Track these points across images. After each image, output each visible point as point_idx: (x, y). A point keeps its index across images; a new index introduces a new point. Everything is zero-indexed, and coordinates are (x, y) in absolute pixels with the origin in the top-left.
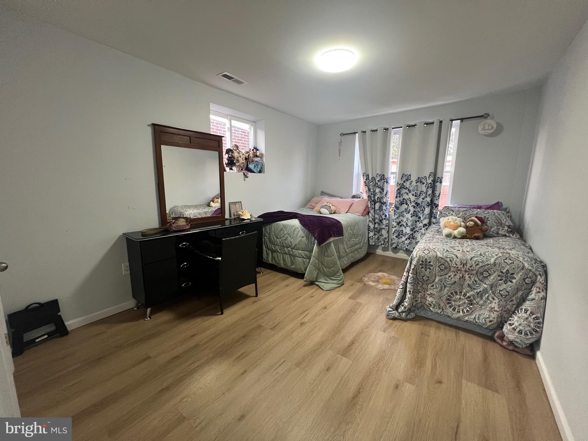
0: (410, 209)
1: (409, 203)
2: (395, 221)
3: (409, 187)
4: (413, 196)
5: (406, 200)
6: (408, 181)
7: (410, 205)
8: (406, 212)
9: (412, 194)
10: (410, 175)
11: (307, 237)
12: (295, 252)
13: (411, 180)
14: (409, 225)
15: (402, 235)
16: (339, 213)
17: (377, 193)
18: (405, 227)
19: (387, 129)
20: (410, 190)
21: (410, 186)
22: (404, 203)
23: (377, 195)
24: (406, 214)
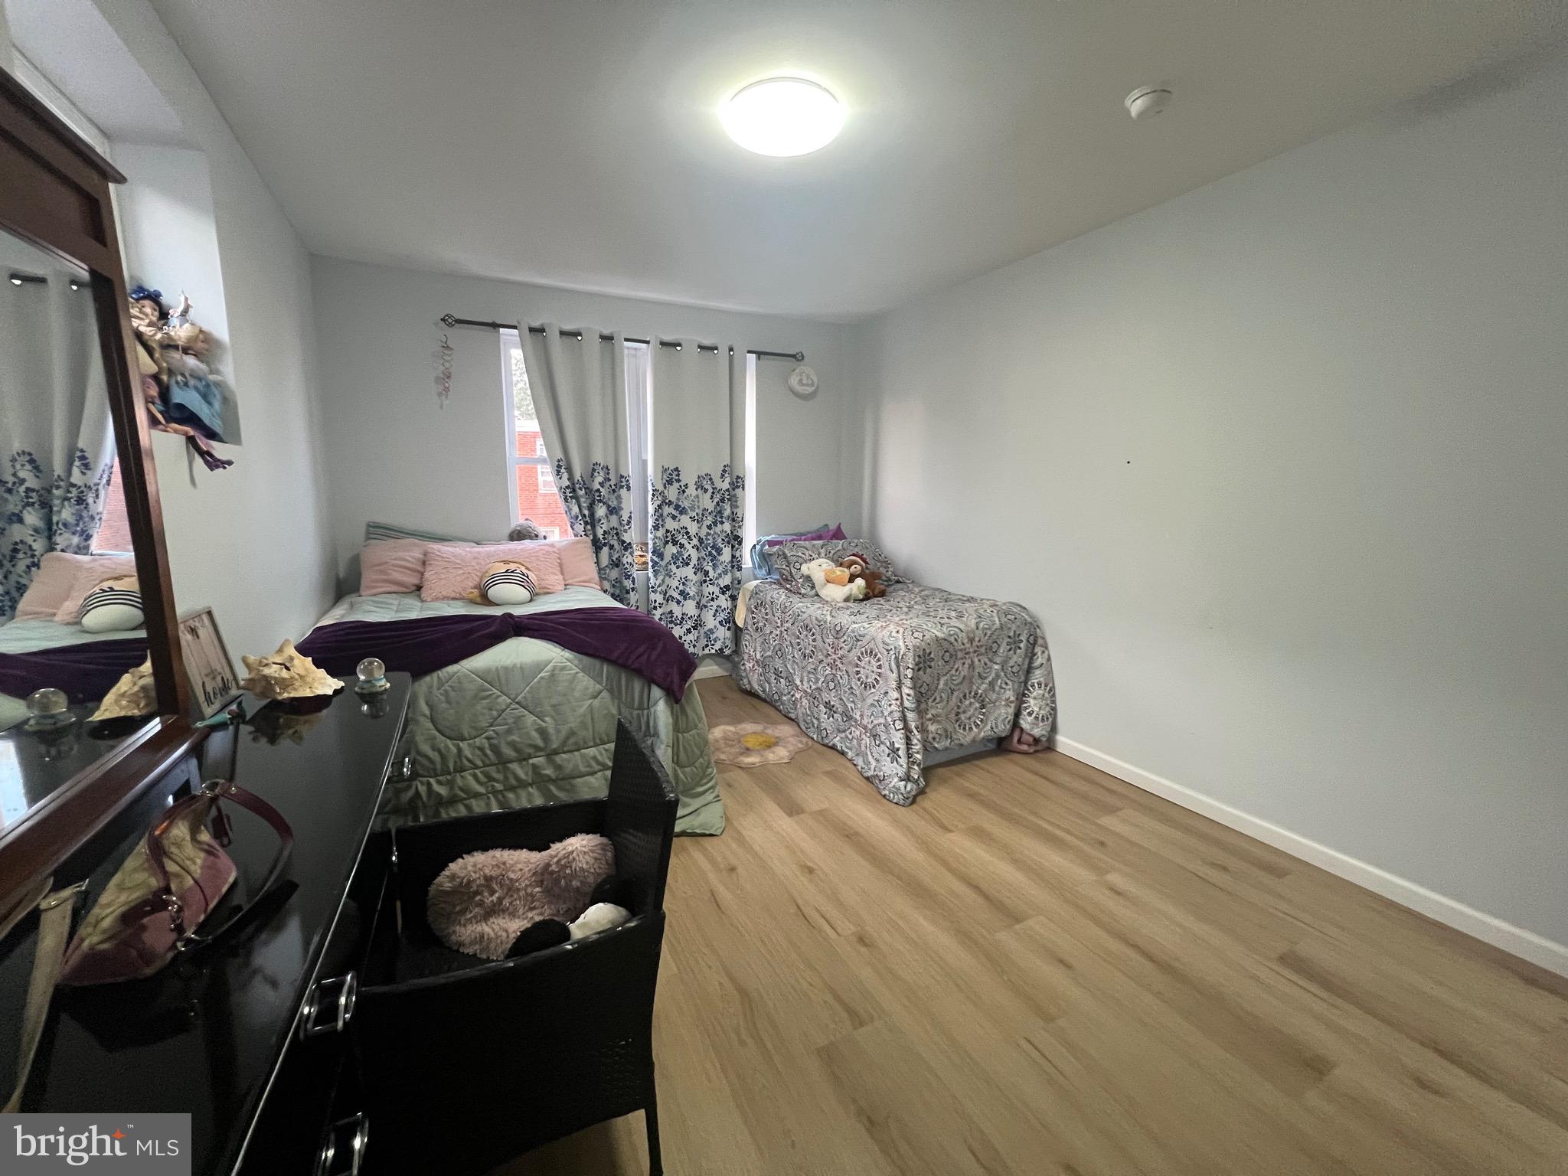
0: (689, 556)
1: (684, 541)
2: (659, 589)
3: (678, 499)
4: (694, 521)
5: (673, 532)
6: (671, 484)
7: (687, 545)
8: (675, 563)
9: (690, 518)
10: (677, 469)
11: (611, 691)
13: (682, 484)
14: (691, 594)
17: (600, 520)
18: (678, 602)
19: (607, 339)
20: (684, 508)
21: (682, 497)
22: (669, 541)
23: (602, 524)
24: (678, 567)
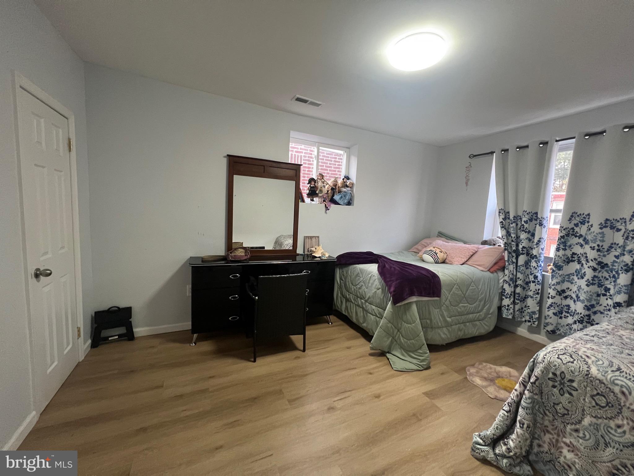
0: (585, 272)
1: (584, 262)
2: (553, 287)
3: (586, 234)
4: (593, 249)
5: (580, 255)
6: (584, 224)
7: (585, 265)
8: (577, 275)
9: (591, 247)
10: (589, 215)
11: (383, 290)
12: (368, 306)
13: (590, 224)
14: (581, 298)
15: (568, 312)
16: (451, 263)
17: (521, 241)
18: (575, 301)
19: (545, 143)
20: (588, 240)
21: (588, 233)
22: (575, 260)
23: (522, 242)
24: (578, 279)
